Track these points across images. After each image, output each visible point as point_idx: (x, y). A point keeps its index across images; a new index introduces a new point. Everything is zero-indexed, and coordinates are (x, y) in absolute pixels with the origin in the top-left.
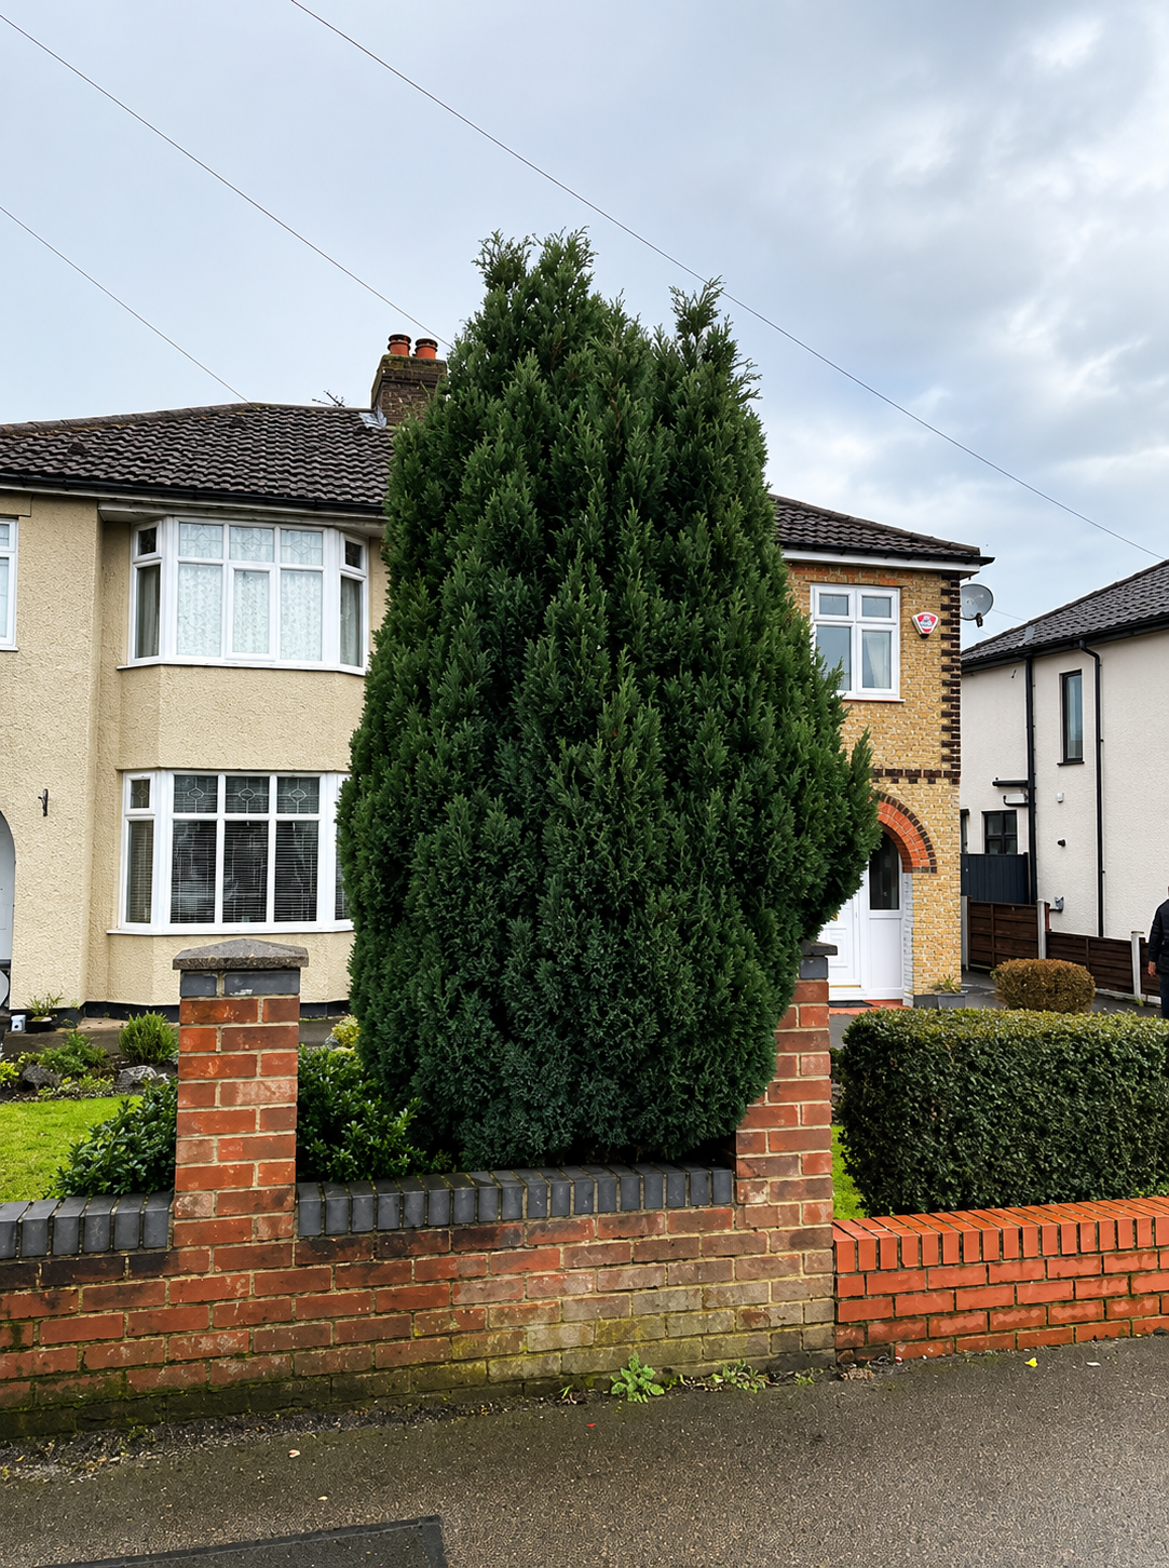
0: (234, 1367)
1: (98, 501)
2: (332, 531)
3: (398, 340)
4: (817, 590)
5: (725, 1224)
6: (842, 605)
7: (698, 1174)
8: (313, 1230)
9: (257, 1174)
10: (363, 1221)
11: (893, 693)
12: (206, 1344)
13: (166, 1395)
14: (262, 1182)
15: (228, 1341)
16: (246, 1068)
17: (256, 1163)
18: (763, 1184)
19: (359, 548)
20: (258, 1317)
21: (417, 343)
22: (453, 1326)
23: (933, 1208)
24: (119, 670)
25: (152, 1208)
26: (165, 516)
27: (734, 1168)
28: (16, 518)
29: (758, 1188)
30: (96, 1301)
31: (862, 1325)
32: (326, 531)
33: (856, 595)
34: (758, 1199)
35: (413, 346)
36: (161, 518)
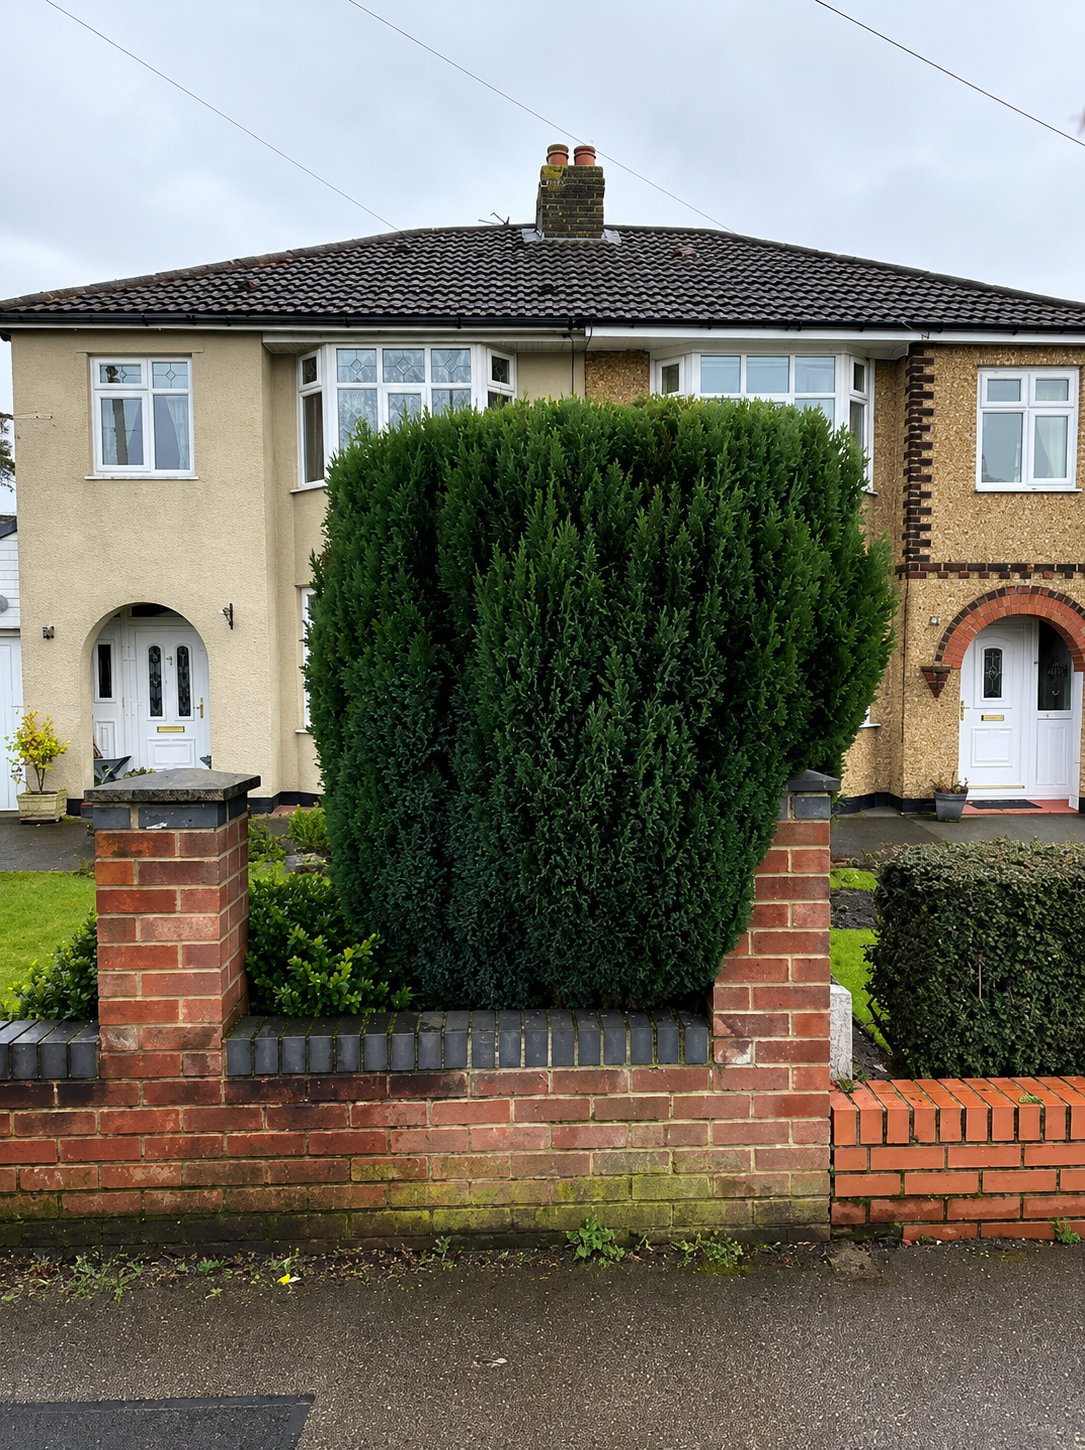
0: (167, 1199)
1: (261, 334)
2: (479, 346)
3: (556, 152)
4: (985, 376)
5: (702, 1084)
6: (1014, 390)
7: (669, 1030)
8: (242, 1068)
9: (182, 1011)
10: (294, 1062)
11: (1068, 483)
12: (138, 1175)
13: (101, 1219)
14: (190, 1017)
15: (164, 1173)
16: (165, 903)
17: (181, 1000)
18: (746, 1044)
19: (505, 363)
20: (193, 1150)
21: (576, 151)
22: (393, 1174)
23: (967, 1073)
24: (294, 494)
25: (79, 1039)
26: (324, 343)
27: (711, 1027)
28: (189, 355)
29: (742, 1048)
30: (25, 1126)
31: (864, 1202)
32: (473, 347)
33: (1029, 378)
34: (743, 1060)
35: (571, 155)
36: (318, 346)
